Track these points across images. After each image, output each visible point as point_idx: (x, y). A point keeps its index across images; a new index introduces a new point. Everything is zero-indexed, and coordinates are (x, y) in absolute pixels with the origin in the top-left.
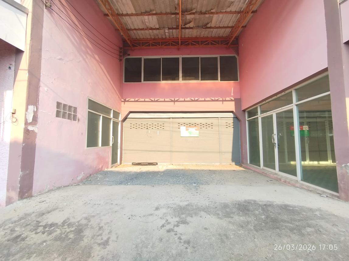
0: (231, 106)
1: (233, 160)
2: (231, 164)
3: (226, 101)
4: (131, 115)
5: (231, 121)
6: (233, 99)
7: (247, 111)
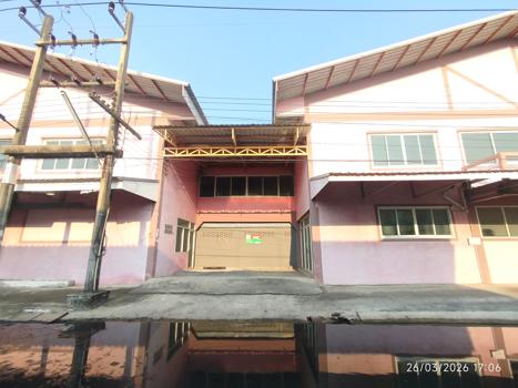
0: (288, 217)
1: (291, 264)
3: (284, 213)
4: (205, 225)
6: (290, 211)
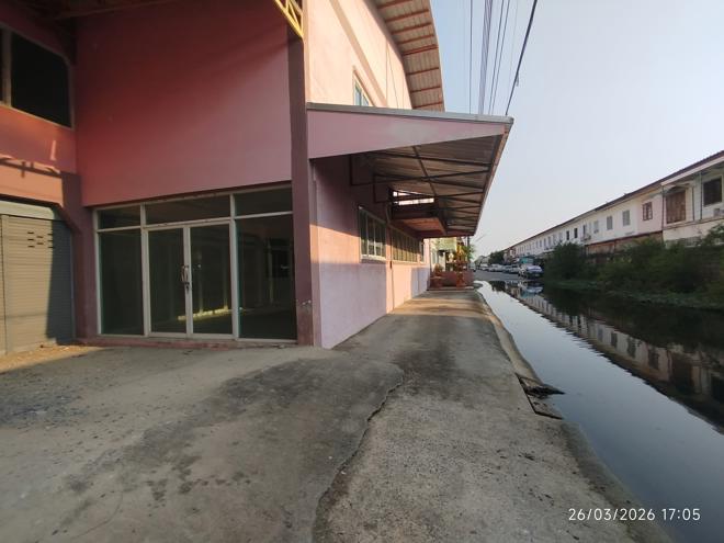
0: (53, 190)
1: (52, 332)
2: (45, 344)
3: (32, 170)
5: (46, 230)
6: (58, 172)
7: (98, 212)
